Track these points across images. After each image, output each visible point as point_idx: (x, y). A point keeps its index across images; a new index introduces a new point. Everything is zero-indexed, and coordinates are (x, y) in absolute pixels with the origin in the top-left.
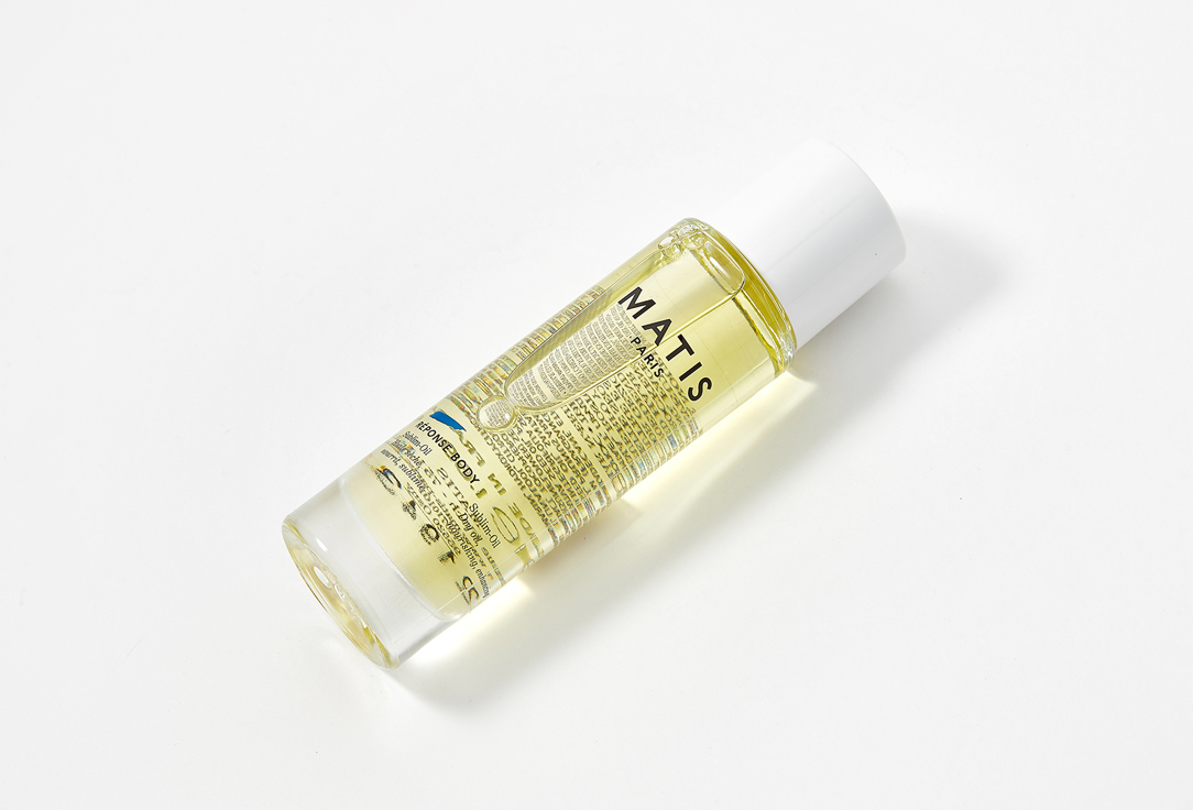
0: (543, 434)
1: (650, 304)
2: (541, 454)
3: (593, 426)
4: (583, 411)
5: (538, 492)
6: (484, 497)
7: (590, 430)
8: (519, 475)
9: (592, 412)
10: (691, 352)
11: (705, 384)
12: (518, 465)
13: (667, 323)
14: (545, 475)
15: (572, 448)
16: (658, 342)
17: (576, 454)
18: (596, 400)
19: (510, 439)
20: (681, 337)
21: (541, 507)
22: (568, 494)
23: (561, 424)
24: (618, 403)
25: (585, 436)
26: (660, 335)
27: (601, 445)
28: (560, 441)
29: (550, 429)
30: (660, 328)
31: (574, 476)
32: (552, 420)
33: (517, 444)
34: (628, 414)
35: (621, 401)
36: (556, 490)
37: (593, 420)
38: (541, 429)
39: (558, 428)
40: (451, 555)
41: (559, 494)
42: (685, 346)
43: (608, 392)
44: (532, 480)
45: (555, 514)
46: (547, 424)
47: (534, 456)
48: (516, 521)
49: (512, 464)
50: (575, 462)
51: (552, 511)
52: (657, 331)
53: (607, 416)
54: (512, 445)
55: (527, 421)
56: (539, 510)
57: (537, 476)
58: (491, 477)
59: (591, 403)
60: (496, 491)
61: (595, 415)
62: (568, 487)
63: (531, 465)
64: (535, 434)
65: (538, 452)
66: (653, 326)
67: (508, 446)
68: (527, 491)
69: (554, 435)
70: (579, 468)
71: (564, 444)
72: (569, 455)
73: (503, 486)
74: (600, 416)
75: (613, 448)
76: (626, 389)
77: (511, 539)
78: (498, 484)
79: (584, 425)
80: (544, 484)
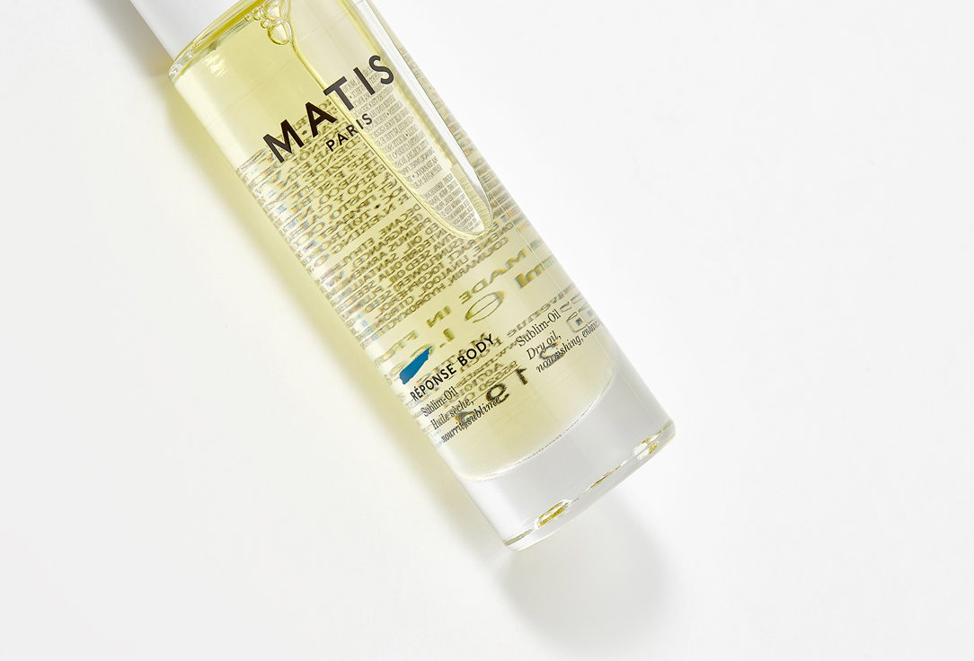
0: (382, 261)
1: (286, 126)
2: (405, 264)
3: (373, 204)
4: (358, 215)
5: (444, 270)
6: (454, 332)
7: (377, 207)
8: (429, 291)
9: (358, 204)
10: (343, 80)
11: (377, 63)
12: (417, 292)
13: (310, 108)
14: (427, 261)
15: (398, 228)
16: (332, 120)
17: (403, 224)
18: (346, 198)
19: (389, 300)
20: (327, 92)
21: (458, 269)
22: (442, 237)
23: (372, 241)
24: (348, 174)
25: (384, 214)
26: (324, 116)
27: (391, 197)
28: (391, 243)
29: (377, 254)
30: (316, 116)
31: (424, 230)
32: (367, 251)
33: (394, 293)
34: (358, 162)
35: (345, 169)
36: (439, 251)
37: (366, 203)
38: (378, 264)
39: (376, 244)
40: (519, 372)
41: (443, 248)
42: (335, 87)
43: (336, 185)
44: (434, 276)
45: (466, 252)
46: (372, 257)
47: (407, 273)
48: (475, 297)
49: (417, 299)
50: (411, 228)
51: (462, 257)
52: (319, 120)
53: (362, 187)
54: (395, 300)
55: (369, 280)
56: (462, 272)
57: (430, 270)
58: (431, 324)
59: (348, 205)
60: (447, 317)
61: (361, 201)
62: (435, 237)
63: (418, 277)
64: (383, 271)
65: (403, 268)
66: (314, 124)
67: (397, 304)
68: (446, 282)
69: (385, 249)
70: (416, 224)
71: (394, 238)
72: (405, 233)
73: (441, 309)
74: (361, 195)
75: (391, 184)
76: (331, 165)
77: (496, 303)
78: (439, 316)
79: (373, 213)
80: (436, 263)
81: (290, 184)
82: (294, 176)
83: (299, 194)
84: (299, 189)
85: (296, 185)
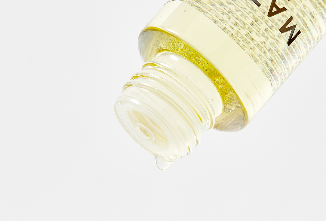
1: (283, 30)
13: (271, 14)
26: (273, 4)
30: (274, 10)
52: (277, 7)
66: (279, 11)
81: (266, 34)
82: (261, 32)
83: (271, 27)
84: (268, 27)
85: (266, 30)
